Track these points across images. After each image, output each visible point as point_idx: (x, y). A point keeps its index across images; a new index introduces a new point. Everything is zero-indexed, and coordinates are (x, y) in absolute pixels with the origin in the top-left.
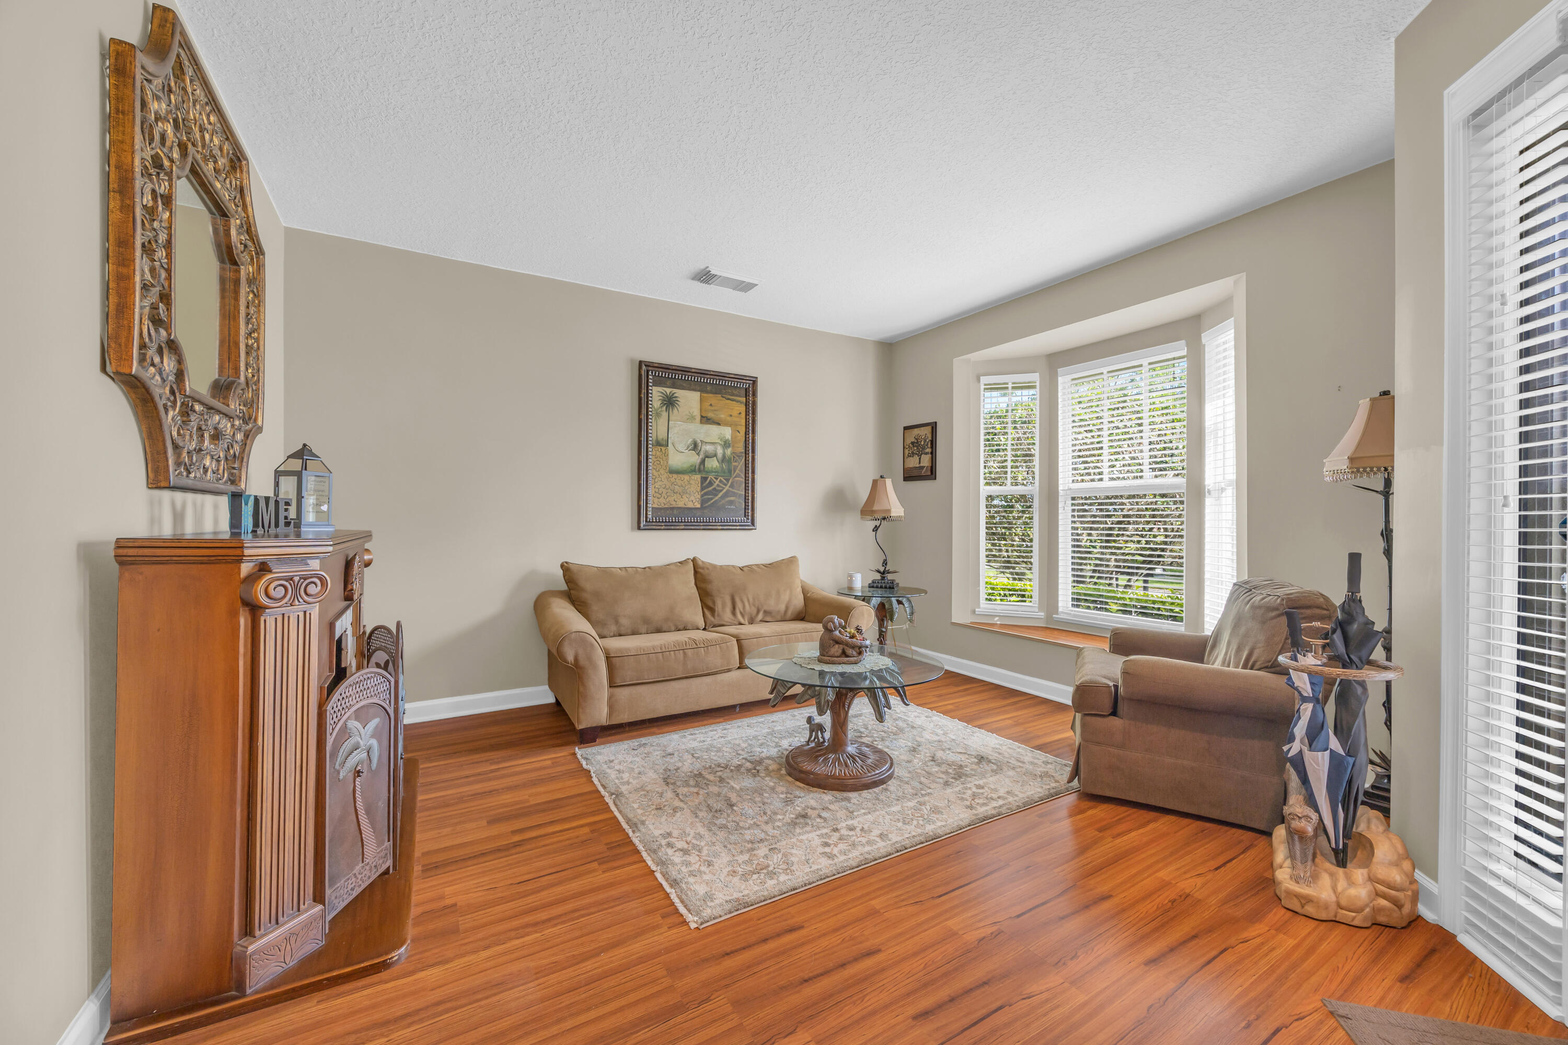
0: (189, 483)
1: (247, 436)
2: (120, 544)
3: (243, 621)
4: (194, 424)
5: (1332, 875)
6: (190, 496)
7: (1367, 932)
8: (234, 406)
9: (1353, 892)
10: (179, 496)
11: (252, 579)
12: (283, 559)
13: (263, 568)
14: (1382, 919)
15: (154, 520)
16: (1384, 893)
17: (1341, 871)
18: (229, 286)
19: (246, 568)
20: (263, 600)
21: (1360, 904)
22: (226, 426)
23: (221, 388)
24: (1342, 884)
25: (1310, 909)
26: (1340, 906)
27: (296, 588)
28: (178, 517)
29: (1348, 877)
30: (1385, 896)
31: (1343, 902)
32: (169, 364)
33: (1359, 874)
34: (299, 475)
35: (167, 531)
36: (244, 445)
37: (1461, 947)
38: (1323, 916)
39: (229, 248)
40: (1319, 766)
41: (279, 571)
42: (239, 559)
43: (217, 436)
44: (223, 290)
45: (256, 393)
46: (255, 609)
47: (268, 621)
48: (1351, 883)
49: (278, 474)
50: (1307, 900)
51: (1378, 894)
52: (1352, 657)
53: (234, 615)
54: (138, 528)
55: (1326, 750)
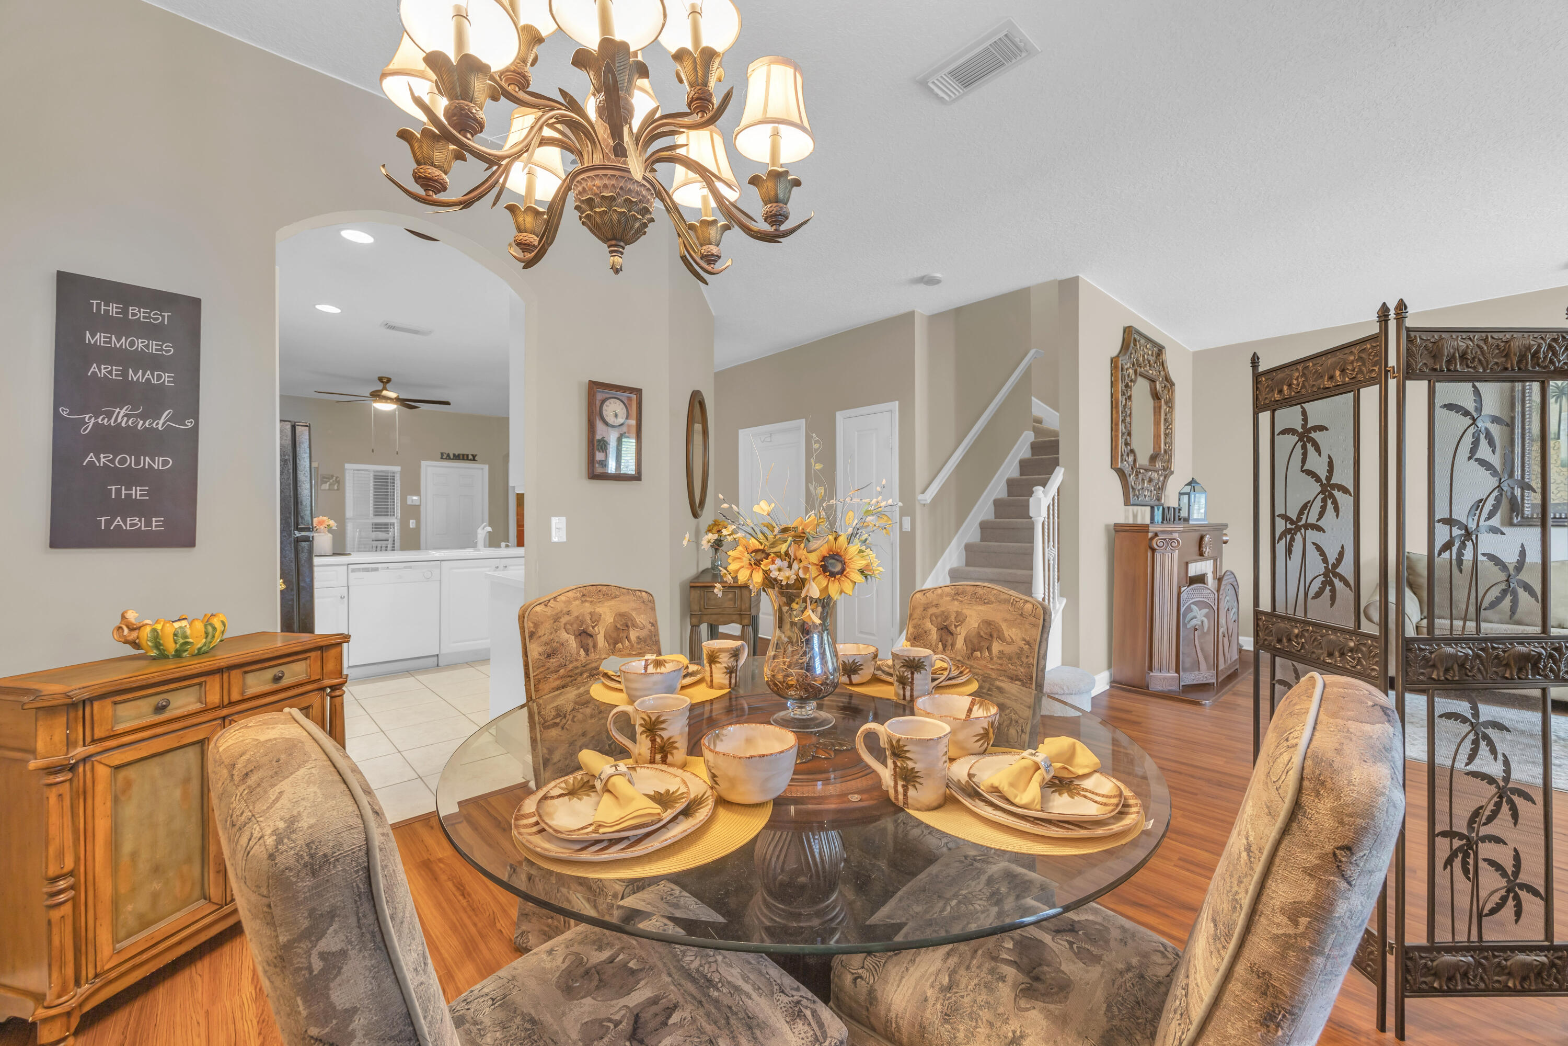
0: (1138, 502)
1: (1165, 477)
2: (1116, 525)
3: (1149, 554)
4: (1140, 478)
6: (1139, 508)
8: (1159, 465)
10: (1135, 508)
11: (1152, 539)
12: (1163, 532)
13: (1156, 535)
15: (1127, 517)
18: (1157, 410)
19: (1150, 535)
20: (1156, 547)
22: (1155, 475)
23: (1153, 458)
27: (1167, 543)
28: (1135, 516)
32: (1131, 459)
34: (1189, 494)
35: (1131, 521)
36: (1164, 481)
39: (1157, 394)
41: (1161, 536)
42: (1148, 532)
43: (1150, 480)
44: (1155, 412)
45: (1170, 456)
46: (1153, 550)
47: (1158, 556)
49: (1180, 494)
53: (1146, 552)
54: (1121, 520)
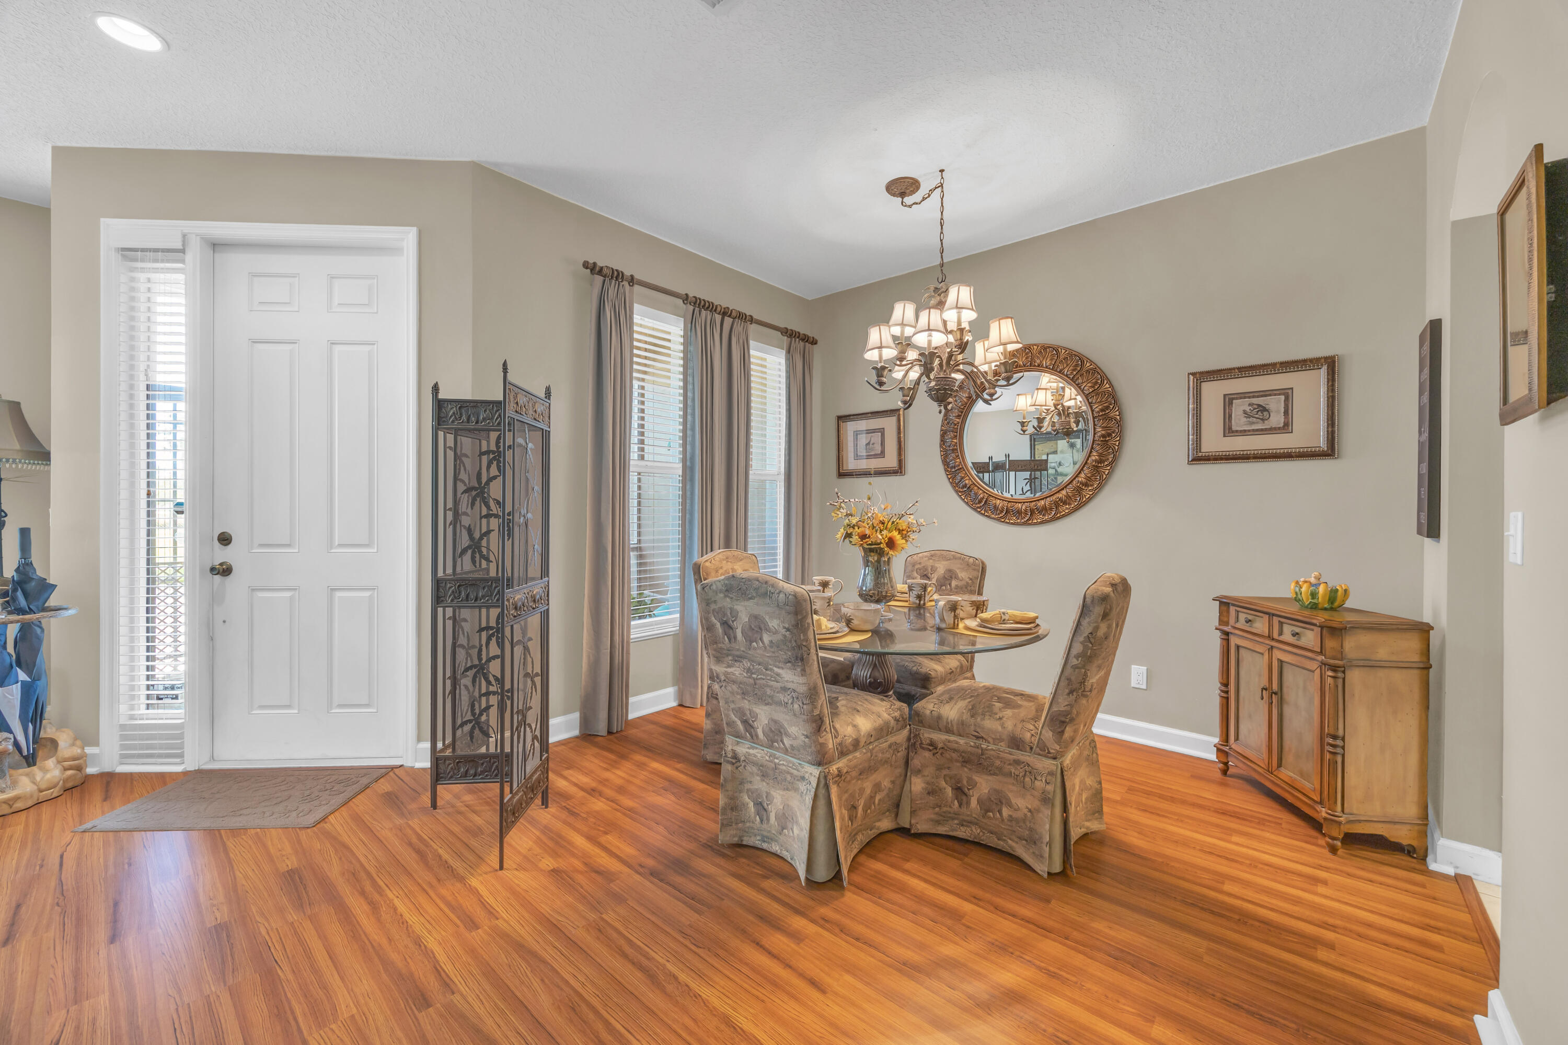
5: (27, 775)
7: (63, 797)
9: (48, 776)
14: (70, 785)
16: (70, 766)
17: (34, 768)
21: (56, 780)
24: (39, 776)
25: (19, 805)
26: (41, 791)
29: (41, 769)
30: (70, 768)
31: (43, 786)
33: (51, 763)
37: (120, 774)
38: (30, 803)
40: (13, 696)
48: (45, 770)
50: (16, 799)
51: (66, 769)
52: (31, 607)
55: (17, 682)
